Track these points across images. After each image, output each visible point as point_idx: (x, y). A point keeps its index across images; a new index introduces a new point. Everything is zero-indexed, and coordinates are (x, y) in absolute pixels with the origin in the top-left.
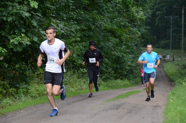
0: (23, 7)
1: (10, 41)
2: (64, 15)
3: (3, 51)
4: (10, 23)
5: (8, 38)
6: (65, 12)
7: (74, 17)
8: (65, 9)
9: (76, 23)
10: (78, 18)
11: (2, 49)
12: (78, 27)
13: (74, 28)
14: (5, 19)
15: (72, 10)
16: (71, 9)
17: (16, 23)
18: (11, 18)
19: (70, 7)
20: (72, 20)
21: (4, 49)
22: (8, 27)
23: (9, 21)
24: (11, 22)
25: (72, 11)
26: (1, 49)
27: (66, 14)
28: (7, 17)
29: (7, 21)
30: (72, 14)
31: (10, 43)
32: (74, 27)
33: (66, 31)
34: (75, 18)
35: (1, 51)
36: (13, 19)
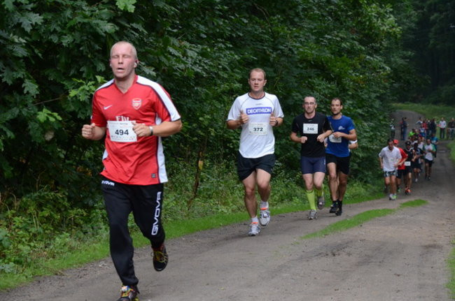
0: (99, 9)
1: (68, 94)
2: (202, 27)
3: (52, 119)
4: (68, 51)
5: (63, 85)
6: (203, 19)
7: (224, 33)
8: (204, 14)
9: (231, 46)
10: (234, 35)
11: (50, 112)
12: (236, 56)
13: (225, 59)
14: (55, 39)
15: (221, 14)
16: (217, 12)
17: (81, 49)
18: (71, 37)
19: (216, 7)
20: (220, 40)
21: (56, 114)
22: (63, 60)
23: (64, 44)
24: (71, 46)
25: (221, 17)
26: (48, 114)
27: (205, 24)
28: (60, 35)
29: (60, 45)
30: (222, 23)
31: (69, 99)
32: (225, 56)
33: (206, 67)
34: (228, 33)
35: (48, 119)
36: (75, 40)
